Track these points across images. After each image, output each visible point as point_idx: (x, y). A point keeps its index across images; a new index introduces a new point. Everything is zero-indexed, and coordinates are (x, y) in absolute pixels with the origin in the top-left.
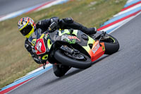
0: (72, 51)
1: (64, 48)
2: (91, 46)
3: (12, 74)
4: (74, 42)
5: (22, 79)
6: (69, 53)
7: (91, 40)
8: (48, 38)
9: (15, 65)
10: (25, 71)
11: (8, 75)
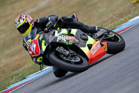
0: (68, 53)
1: (60, 49)
2: (90, 47)
3: (114, 20)
4: (71, 43)
5: (124, 26)
6: (65, 56)
7: (91, 40)
8: (42, 39)
9: (117, 12)
10: (127, 18)
11: (110, 21)
